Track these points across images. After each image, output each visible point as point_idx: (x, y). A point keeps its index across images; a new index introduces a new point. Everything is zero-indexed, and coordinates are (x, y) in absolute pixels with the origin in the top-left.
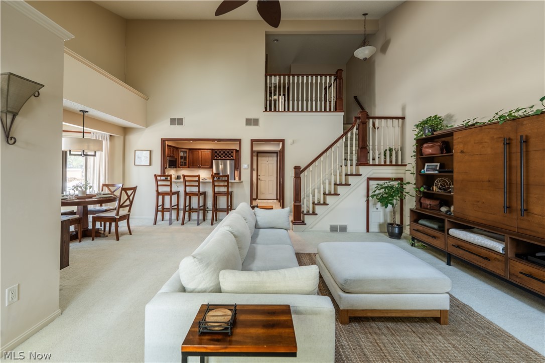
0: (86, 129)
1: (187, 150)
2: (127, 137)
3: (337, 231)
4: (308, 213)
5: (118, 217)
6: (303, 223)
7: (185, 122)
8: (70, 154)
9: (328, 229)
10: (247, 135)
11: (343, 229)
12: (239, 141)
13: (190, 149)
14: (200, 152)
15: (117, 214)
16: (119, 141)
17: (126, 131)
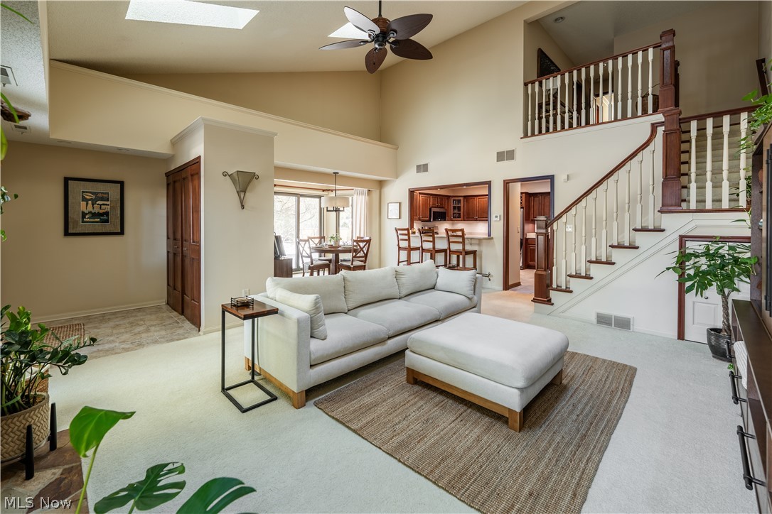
0: (338, 187)
1: (462, 198)
2: (382, 190)
3: (610, 324)
4: (558, 289)
5: (352, 266)
6: (549, 302)
7: (430, 167)
8: (327, 211)
9: (594, 319)
10: (498, 173)
11: (624, 324)
12: (489, 183)
13: (465, 197)
14: (476, 200)
15: (352, 264)
16: (375, 194)
17: (381, 184)
